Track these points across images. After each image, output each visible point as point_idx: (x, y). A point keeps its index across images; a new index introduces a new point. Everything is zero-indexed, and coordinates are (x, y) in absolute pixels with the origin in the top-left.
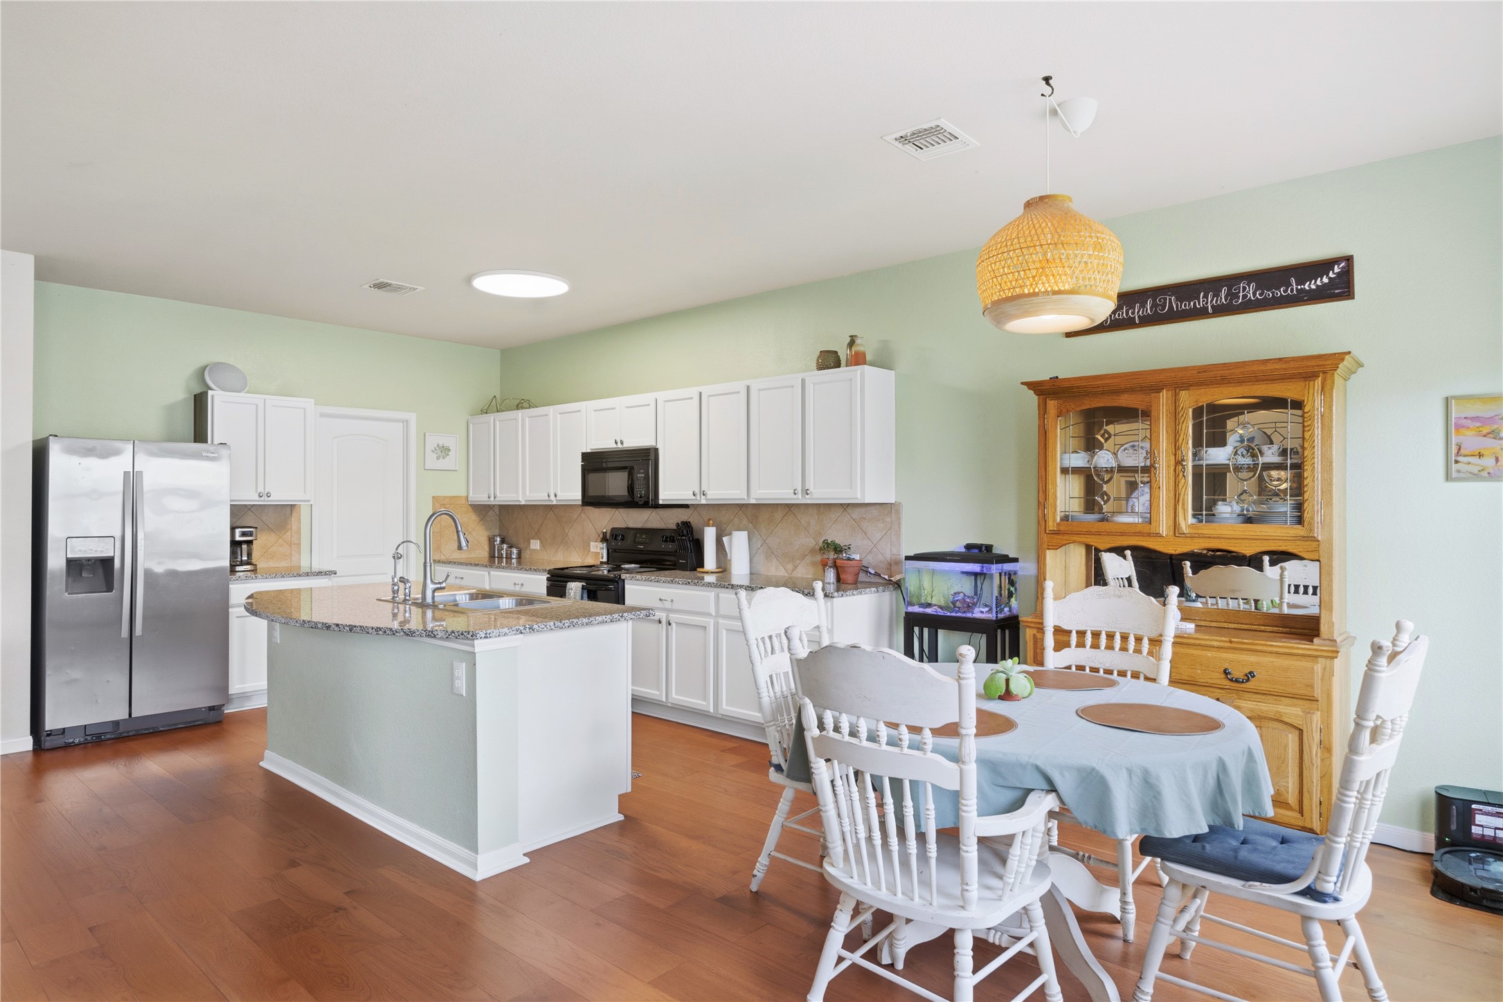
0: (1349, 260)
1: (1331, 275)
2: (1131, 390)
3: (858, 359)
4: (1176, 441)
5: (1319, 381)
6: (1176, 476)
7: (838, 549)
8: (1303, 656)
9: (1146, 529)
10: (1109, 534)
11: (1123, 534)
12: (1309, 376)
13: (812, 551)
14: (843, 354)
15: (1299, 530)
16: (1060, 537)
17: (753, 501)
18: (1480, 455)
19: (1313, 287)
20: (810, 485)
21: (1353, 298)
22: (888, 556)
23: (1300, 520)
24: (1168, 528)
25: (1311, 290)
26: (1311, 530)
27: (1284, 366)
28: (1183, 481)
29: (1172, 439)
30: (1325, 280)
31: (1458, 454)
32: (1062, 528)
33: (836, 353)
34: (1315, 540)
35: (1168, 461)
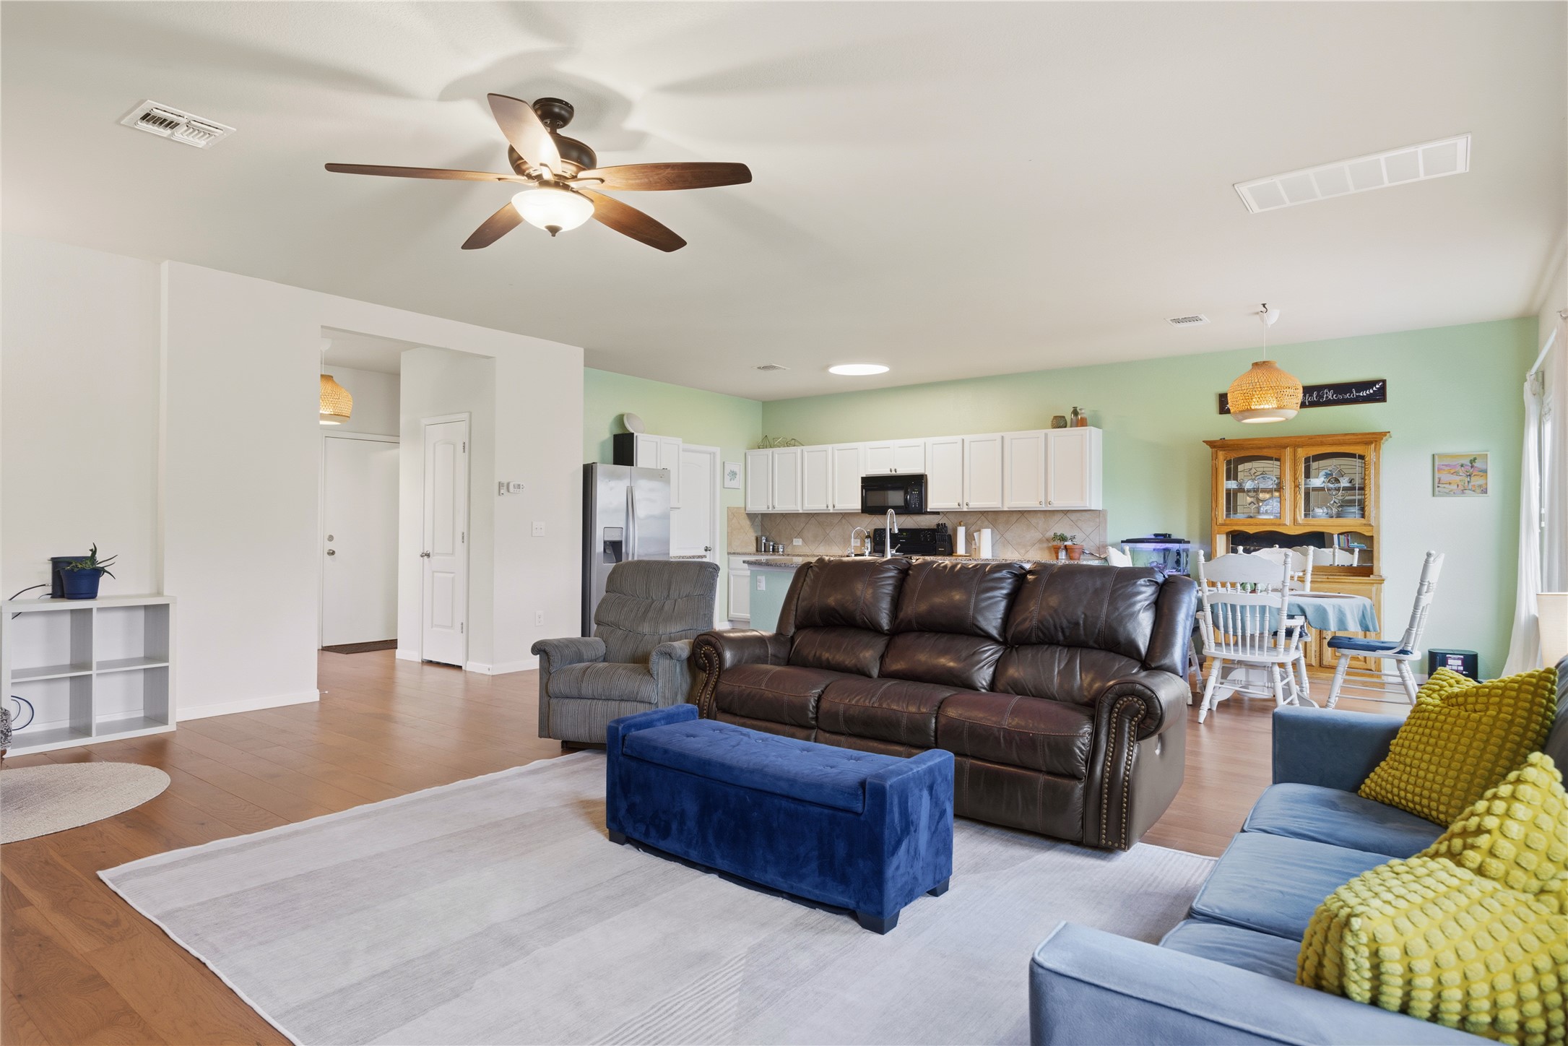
0: (1384, 382)
1: (1374, 389)
2: (1269, 447)
3: (1082, 423)
4: (1295, 474)
5: (1373, 446)
6: (1295, 493)
7: (1063, 538)
8: (1366, 583)
9: (1278, 521)
10: (1257, 525)
11: (1264, 525)
12: (1368, 443)
13: (1040, 541)
14: (1069, 416)
15: (1363, 521)
16: (1226, 527)
17: (1006, 509)
18: (1450, 483)
19: (1365, 394)
20: (1051, 498)
21: (1386, 401)
22: (1097, 543)
23: (1363, 516)
24: (1290, 521)
25: (1363, 396)
26: (1369, 521)
27: (1356, 437)
28: (1299, 496)
29: (1293, 473)
30: (1371, 391)
31: (1439, 483)
32: (1228, 522)
33: (1064, 417)
34: (1370, 525)
35: (1290, 485)
